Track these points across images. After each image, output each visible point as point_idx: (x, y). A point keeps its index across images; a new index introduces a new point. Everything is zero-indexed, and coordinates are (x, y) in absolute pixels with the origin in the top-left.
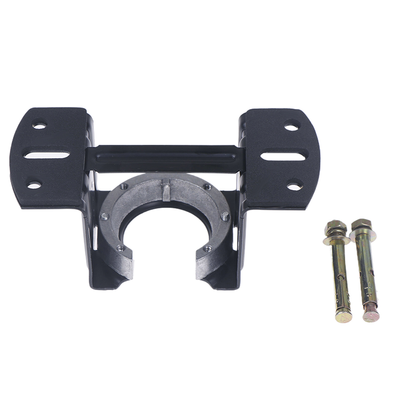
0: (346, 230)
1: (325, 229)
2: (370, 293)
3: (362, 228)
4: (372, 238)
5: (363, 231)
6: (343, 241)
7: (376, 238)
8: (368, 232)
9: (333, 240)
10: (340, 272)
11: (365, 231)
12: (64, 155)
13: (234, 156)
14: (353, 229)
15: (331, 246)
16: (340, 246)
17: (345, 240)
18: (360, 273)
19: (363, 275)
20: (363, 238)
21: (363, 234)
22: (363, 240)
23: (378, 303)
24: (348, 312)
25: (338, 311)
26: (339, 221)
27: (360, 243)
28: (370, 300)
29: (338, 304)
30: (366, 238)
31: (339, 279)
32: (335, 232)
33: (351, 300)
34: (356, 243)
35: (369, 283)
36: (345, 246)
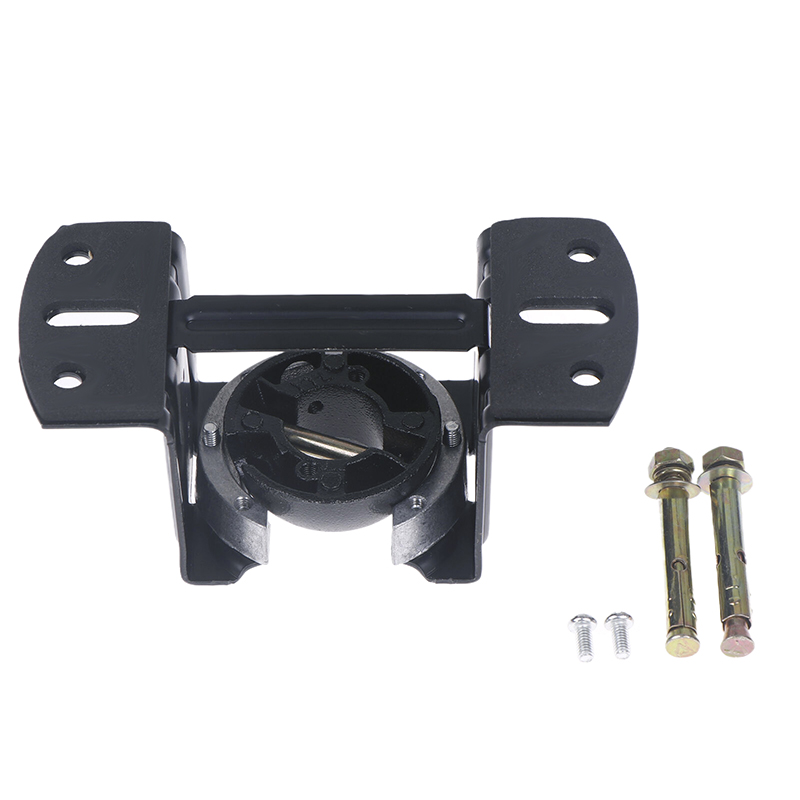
0: (693, 470)
1: (650, 467)
2: (736, 598)
3: (724, 464)
4: (743, 487)
5: (726, 472)
6: (685, 491)
7: (751, 486)
8: (735, 473)
9: (664, 488)
10: (678, 554)
11: (730, 471)
12: (127, 318)
13: (462, 317)
14: (706, 467)
15: (661, 500)
16: (680, 501)
17: (689, 489)
18: (718, 557)
19: (723, 562)
20: (724, 486)
21: (725, 477)
22: (726, 490)
23: (753, 620)
24: (692, 636)
25: (671, 634)
26: (679, 450)
27: (719, 497)
28: (737, 612)
29: (672, 620)
30: (730, 487)
31: (675, 568)
32: (670, 471)
33: (698, 611)
34: (712, 494)
35: (735, 578)
36: (689, 501)
